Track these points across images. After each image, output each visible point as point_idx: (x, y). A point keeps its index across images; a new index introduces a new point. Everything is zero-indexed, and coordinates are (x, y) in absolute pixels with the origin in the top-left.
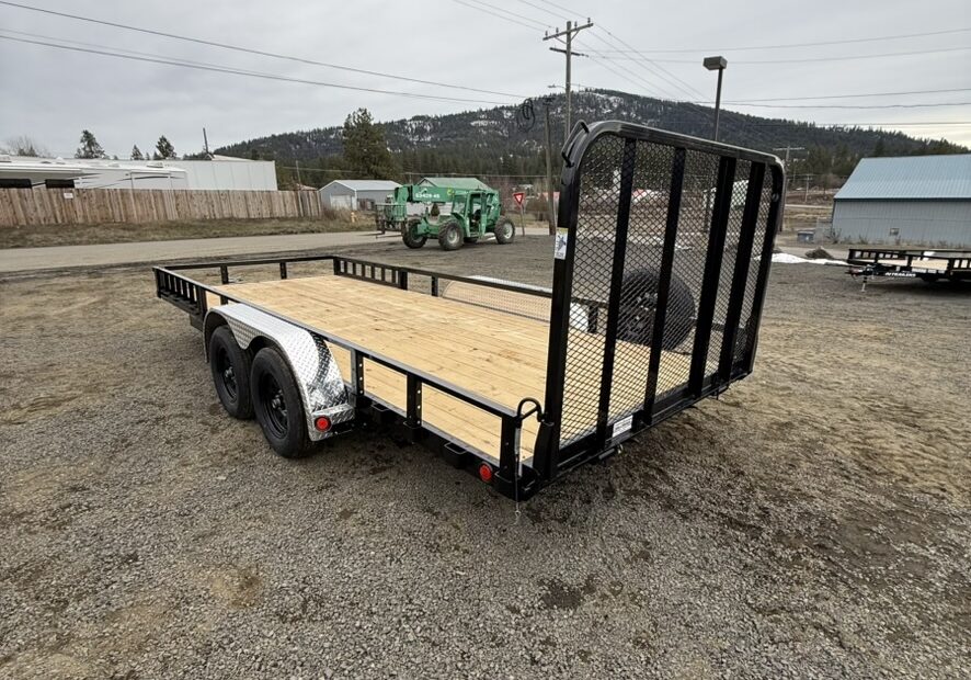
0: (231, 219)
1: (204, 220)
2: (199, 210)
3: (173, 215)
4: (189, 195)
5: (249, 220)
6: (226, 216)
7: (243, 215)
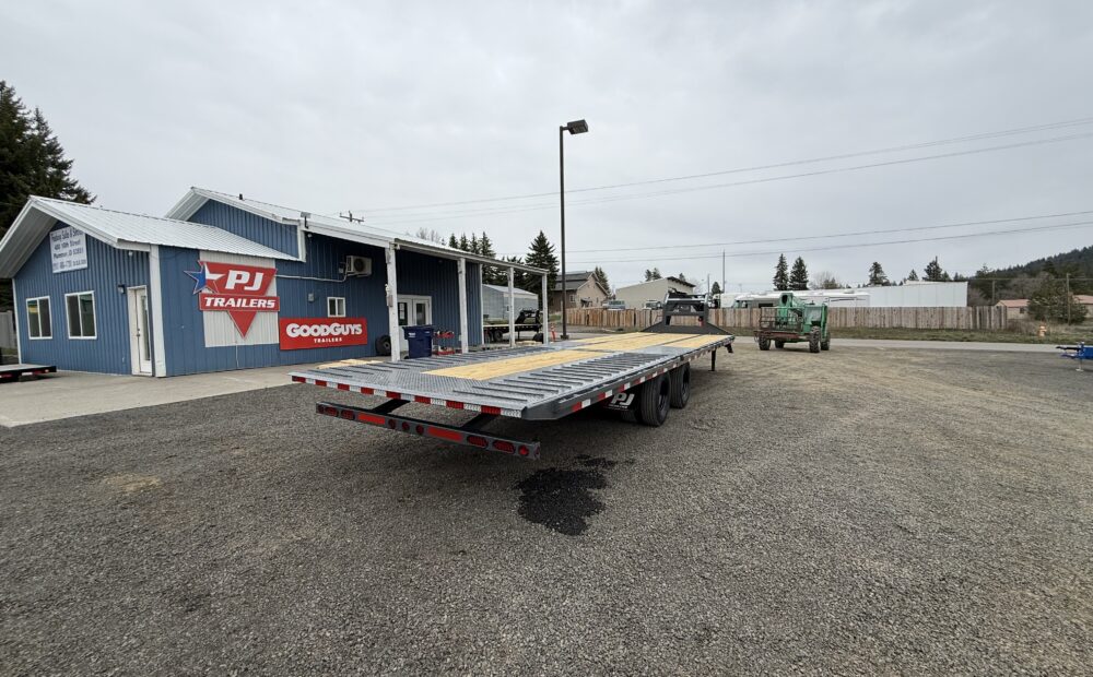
0: (900, 328)
1: (875, 328)
2: (872, 321)
3: (851, 324)
4: (867, 311)
5: (916, 329)
6: (895, 325)
7: (911, 325)
